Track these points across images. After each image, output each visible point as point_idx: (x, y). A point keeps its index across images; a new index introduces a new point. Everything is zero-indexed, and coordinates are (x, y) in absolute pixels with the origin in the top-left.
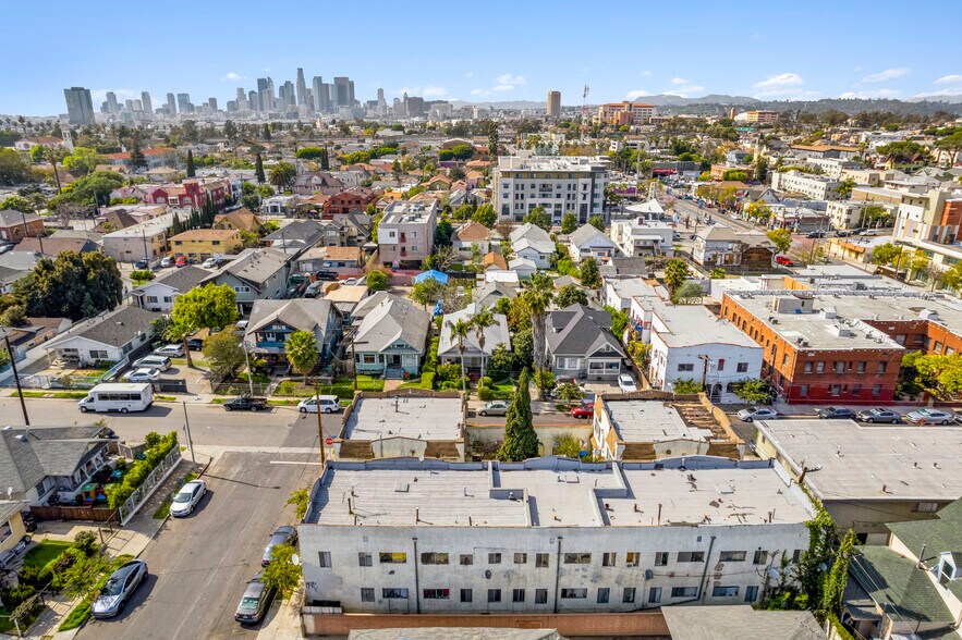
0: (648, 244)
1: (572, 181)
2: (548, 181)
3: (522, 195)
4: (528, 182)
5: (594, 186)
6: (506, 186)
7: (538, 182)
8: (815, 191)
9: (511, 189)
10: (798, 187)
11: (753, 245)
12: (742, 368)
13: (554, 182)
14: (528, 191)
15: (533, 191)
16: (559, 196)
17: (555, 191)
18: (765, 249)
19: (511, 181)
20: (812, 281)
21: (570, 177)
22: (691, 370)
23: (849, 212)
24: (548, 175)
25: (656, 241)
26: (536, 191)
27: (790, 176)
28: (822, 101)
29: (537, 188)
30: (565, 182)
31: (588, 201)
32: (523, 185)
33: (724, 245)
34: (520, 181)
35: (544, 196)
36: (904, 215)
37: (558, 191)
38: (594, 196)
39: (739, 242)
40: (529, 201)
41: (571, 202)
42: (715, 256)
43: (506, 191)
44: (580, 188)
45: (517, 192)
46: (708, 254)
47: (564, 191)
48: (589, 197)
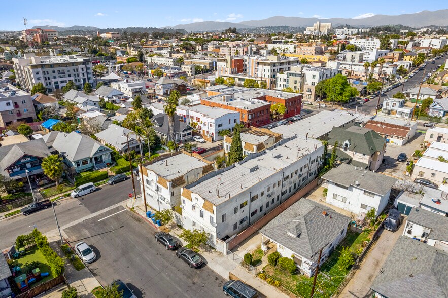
0: (138, 90)
1: (75, 68)
2: (61, 69)
3: (49, 78)
4: (50, 70)
5: (87, 69)
6: (37, 73)
7: (56, 69)
8: (169, 63)
9: (41, 75)
10: (160, 62)
11: (179, 84)
12: (235, 121)
13: (66, 69)
14: (51, 75)
15: (54, 75)
16: (69, 76)
17: (67, 73)
18: (184, 85)
19: (39, 70)
20: (219, 91)
21: (73, 66)
22: (222, 126)
23: (191, 69)
24: (60, 65)
25: (140, 88)
26: (56, 74)
27: (155, 57)
28: (128, 28)
29: (57, 72)
30: (71, 68)
31: (86, 77)
32: (47, 72)
33: (169, 86)
34: (46, 70)
35: (61, 77)
36: (219, 66)
37: (69, 73)
38: (88, 74)
39: (174, 83)
40: (53, 80)
41: (77, 78)
42: (167, 91)
43: (38, 76)
44: (80, 70)
45: (45, 76)
46: (164, 90)
47: (72, 73)
48: (85, 75)
